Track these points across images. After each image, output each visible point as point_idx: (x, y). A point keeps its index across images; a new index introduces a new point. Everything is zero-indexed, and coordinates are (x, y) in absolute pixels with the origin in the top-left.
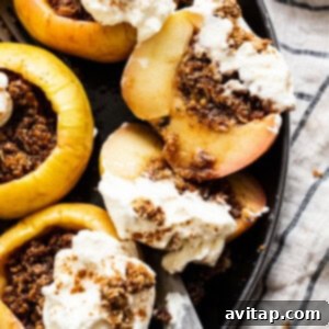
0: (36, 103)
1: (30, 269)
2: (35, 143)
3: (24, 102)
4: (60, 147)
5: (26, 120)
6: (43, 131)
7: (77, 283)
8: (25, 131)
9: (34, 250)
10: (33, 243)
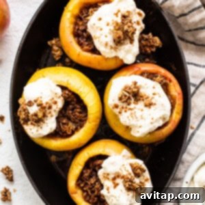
0: (75, 100)
1: (89, 183)
2: (76, 118)
3: (69, 100)
4: (90, 123)
5: (71, 107)
6: (80, 113)
7: (114, 183)
8: (70, 112)
9: (86, 175)
10: (85, 171)
